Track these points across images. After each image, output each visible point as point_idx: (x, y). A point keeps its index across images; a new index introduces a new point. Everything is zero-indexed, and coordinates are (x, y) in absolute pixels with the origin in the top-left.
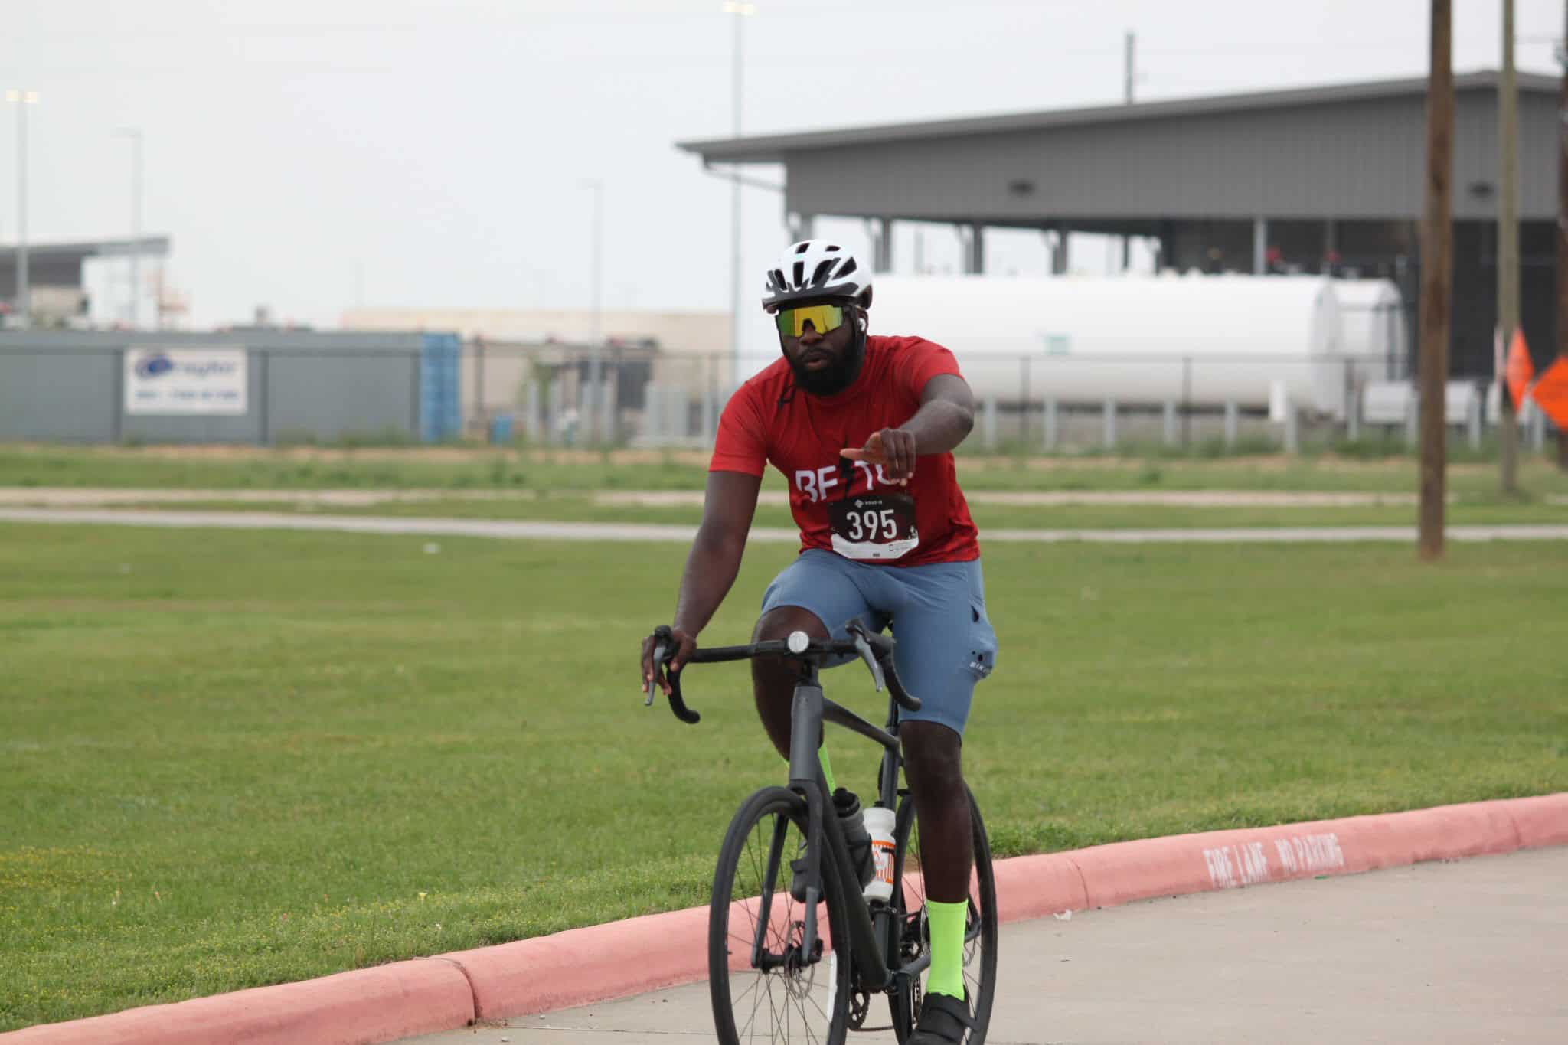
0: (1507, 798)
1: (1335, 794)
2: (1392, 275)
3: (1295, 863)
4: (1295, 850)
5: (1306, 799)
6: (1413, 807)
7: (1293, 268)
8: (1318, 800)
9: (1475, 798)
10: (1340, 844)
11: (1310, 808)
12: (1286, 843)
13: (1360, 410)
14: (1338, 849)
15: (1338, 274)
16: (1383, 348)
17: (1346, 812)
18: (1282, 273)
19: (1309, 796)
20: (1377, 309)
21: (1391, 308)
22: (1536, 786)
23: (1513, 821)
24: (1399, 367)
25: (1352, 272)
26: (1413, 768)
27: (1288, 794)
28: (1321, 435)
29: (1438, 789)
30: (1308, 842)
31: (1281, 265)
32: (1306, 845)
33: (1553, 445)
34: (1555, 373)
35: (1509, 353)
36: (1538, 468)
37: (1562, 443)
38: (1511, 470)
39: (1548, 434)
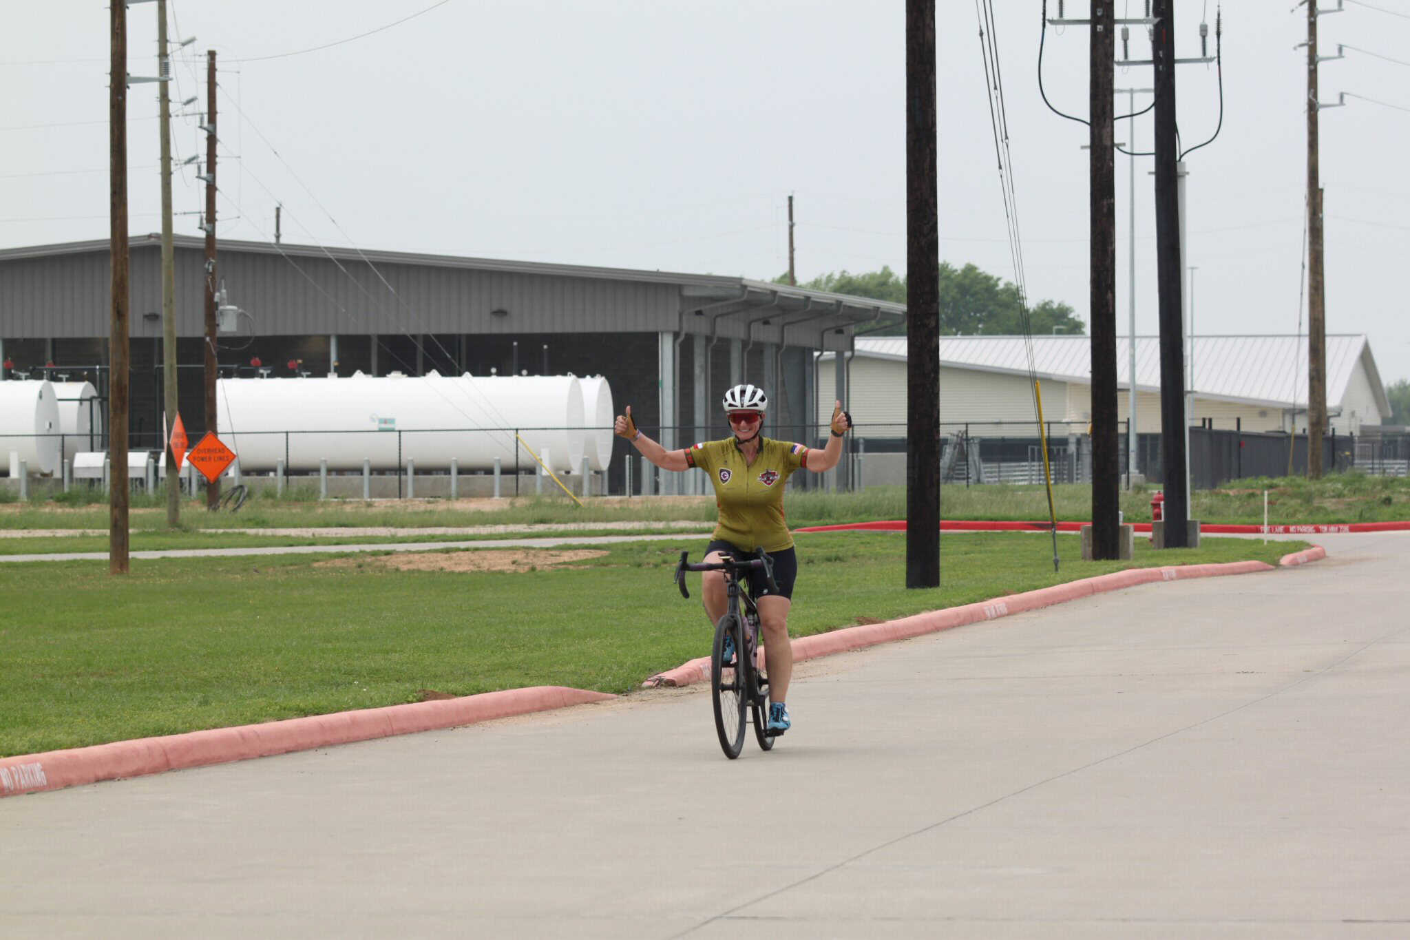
0: (161, 735)
1: (41, 736)
2: (91, 379)
3: (12, 784)
4: (12, 774)
5: (21, 740)
6: (95, 744)
7: (23, 374)
8: (30, 741)
9: (138, 736)
10: (43, 770)
11: (24, 746)
12: (6, 770)
13: (71, 470)
14: (43, 773)
15: (54, 378)
16: (87, 428)
17: (48, 748)
18: (16, 378)
19: (24, 738)
20: (82, 401)
21: (91, 399)
22: (180, 727)
23: (164, 751)
25: (64, 377)
26: (98, 717)
27: (10, 737)
28: (44, 489)
29: (114, 730)
30: (22, 770)
31: (14, 372)
32: (20, 771)
33: (204, 493)
34: (204, 444)
35: (173, 430)
36: (193, 508)
37: (212, 490)
38: (174, 511)
39: (202, 485)
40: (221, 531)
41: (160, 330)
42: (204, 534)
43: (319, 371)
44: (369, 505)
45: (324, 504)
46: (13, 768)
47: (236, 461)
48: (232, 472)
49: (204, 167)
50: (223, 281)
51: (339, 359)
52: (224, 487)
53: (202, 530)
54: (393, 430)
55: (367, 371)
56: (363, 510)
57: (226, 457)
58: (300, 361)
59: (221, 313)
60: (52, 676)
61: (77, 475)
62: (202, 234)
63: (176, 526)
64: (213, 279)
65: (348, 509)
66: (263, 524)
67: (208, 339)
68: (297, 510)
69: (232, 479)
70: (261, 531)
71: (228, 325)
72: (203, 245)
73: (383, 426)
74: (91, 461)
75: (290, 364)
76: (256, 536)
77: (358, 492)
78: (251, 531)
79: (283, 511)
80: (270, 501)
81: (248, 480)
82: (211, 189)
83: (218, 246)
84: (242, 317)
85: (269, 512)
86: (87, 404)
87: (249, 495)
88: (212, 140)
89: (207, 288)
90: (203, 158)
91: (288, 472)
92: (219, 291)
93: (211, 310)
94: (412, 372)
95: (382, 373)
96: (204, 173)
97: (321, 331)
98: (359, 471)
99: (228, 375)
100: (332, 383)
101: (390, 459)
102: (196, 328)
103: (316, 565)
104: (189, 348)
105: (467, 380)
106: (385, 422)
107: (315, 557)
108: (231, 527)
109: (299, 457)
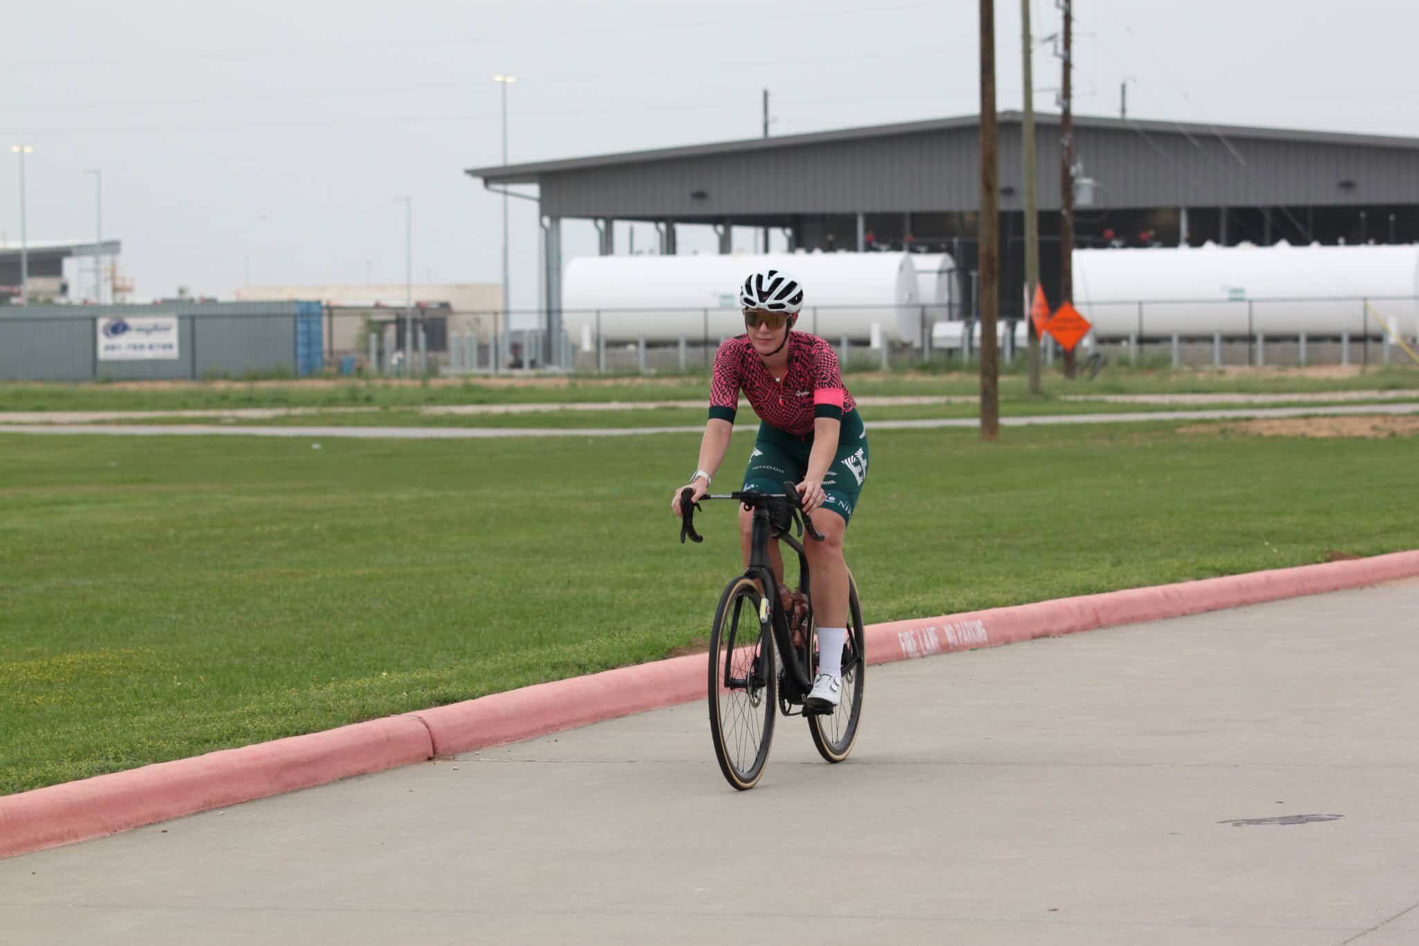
2: (949, 250)
3: (956, 640)
4: (956, 631)
7: (883, 247)
10: (984, 627)
13: (931, 339)
14: (984, 630)
15: (913, 250)
16: (945, 299)
18: (877, 250)
20: (940, 272)
21: (950, 271)
24: (956, 311)
25: (923, 249)
28: (905, 358)
31: (874, 245)
33: (1061, 361)
34: (1062, 313)
35: (1033, 300)
36: (1052, 377)
37: (1068, 360)
38: (1036, 378)
39: (1057, 354)
40: (1080, 398)
41: (1021, 203)
42: (1066, 402)
43: (1170, 241)
44: (1221, 373)
45: (1176, 372)
46: (957, 626)
47: (1091, 332)
48: (1087, 342)
49: (1060, 45)
50: (1079, 157)
51: (1191, 229)
52: (1080, 356)
53: (1062, 398)
54: (1241, 300)
55: (1217, 241)
56: (1216, 378)
57: (1082, 326)
58: (1152, 233)
59: (1078, 187)
60: (957, 538)
61: (937, 344)
62: (1058, 110)
63: (1038, 395)
64: (1070, 156)
65: (1201, 376)
66: (1121, 391)
67: (1064, 212)
68: (1152, 378)
69: (1086, 349)
70: (1120, 398)
71: (1084, 198)
72: (1058, 121)
73: (1233, 296)
74: (949, 331)
75: (1143, 236)
76: (1116, 404)
77: (1210, 361)
78: (1111, 398)
79: (1138, 379)
80: (1125, 369)
81: (1106, 349)
82: (1067, 66)
83: (1074, 122)
84: (1096, 191)
85: (1123, 380)
86: (945, 276)
87: (1105, 364)
88: (1068, 19)
89: (1063, 163)
90: (1061, 37)
91: (1143, 340)
92: (1075, 163)
93: (1068, 185)
94: (1260, 241)
95: (1232, 242)
96: (1060, 49)
97: (1171, 202)
98: (1209, 339)
99: (1082, 246)
100: (1184, 253)
101: (1241, 327)
102: (1053, 202)
103: (1180, 431)
104: (1048, 220)
105: (1315, 249)
106: (1235, 291)
107: (1179, 423)
108: (1089, 393)
109: (1153, 326)
